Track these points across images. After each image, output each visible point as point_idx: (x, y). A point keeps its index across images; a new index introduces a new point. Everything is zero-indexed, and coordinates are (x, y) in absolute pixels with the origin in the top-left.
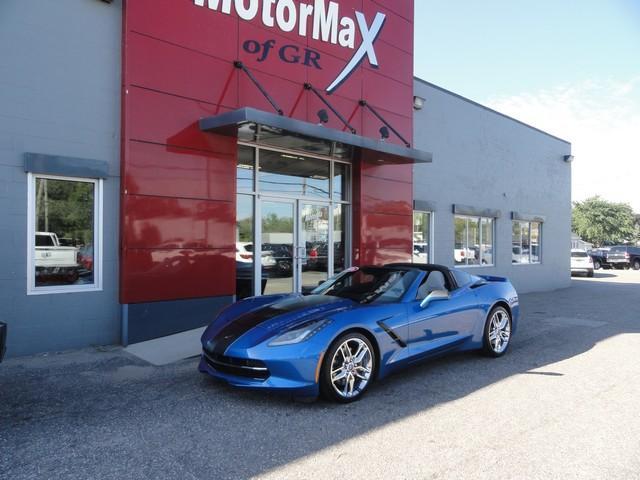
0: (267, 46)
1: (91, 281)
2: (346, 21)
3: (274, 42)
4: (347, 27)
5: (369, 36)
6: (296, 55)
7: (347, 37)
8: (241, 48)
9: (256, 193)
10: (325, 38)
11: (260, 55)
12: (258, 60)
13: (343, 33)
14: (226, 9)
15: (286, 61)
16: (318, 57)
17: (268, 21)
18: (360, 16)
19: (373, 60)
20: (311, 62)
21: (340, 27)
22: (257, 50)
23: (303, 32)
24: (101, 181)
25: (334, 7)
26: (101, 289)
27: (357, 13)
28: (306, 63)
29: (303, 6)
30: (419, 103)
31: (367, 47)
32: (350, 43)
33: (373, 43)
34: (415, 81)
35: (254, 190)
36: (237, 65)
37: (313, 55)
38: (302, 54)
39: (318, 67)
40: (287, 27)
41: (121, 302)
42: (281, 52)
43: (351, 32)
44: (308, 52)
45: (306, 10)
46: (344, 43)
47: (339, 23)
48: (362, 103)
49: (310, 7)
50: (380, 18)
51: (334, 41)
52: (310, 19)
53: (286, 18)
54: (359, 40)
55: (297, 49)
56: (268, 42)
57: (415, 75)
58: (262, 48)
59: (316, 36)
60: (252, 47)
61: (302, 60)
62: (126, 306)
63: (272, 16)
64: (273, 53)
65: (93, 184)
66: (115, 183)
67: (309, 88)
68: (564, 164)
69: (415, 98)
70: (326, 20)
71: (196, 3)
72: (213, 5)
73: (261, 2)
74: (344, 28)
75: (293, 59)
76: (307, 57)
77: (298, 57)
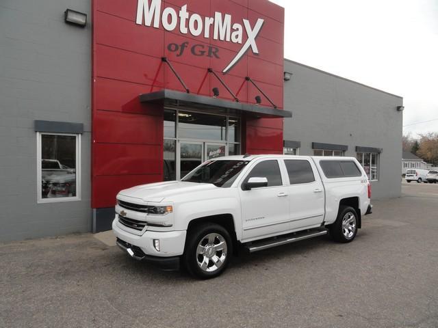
0: (183, 46)
1: (74, 195)
2: (236, 26)
3: (187, 43)
4: (238, 29)
5: (252, 34)
6: (203, 50)
7: (237, 37)
8: (166, 49)
9: (177, 139)
10: (222, 38)
11: (178, 52)
12: (178, 56)
13: (234, 34)
14: (156, 25)
15: (195, 55)
16: (217, 50)
17: (184, 30)
18: (246, 22)
19: (255, 50)
20: (212, 54)
21: (232, 30)
22: (177, 49)
23: (207, 35)
24: (80, 135)
25: (228, 18)
26: (80, 199)
27: (244, 20)
28: (209, 55)
29: (207, 19)
30: (287, 76)
31: (251, 41)
32: (240, 40)
33: (255, 39)
34: (285, 62)
35: (176, 137)
36: (164, 59)
37: (214, 50)
38: (206, 49)
39: (217, 57)
40: (196, 33)
41: (92, 207)
42: (193, 49)
43: (240, 33)
44: (210, 48)
45: (209, 21)
46: (234, 40)
47: (232, 26)
48: (247, 79)
49: (212, 19)
50: (260, 22)
52: (212, 26)
53: (196, 27)
54: (245, 37)
55: (203, 47)
56: (184, 44)
57: (284, 57)
58: (180, 47)
59: (216, 37)
60: (173, 47)
61: (206, 54)
62: (95, 210)
63: (186, 27)
64: (187, 50)
65: (75, 137)
66: (88, 136)
67: (211, 71)
68: (397, 112)
69: (285, 73)
70: (222, 26)
71: (137, 23)
72: (148, 23)
73: (179, 18)
74: (235, 30)
75: (200, 53)
76: (210, 51)
77: (204, 52)
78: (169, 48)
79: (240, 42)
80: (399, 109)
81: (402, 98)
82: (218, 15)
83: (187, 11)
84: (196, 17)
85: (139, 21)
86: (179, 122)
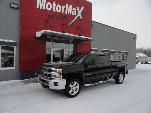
0: (54, 16)
1: (13, 66)
2: (74, 9)
3: (55, 15)
4: (74, 10)
5: (80, 12)
6: (61, 17)
7: (74, 13)
8: (48, 17)
9: (51, 48)
10: (68, 13)
11: (52, 18)
12: (52, 19)
13: (73, 12)
14: (44, 8)
15: (58, 19)
16: (67, 18)
19: (81, 18)
21: (72, 11)
23: (63, 12)
24: (15, 46)
25: (71, 6)
26: (15, 69)
27: (77, 7)
28: (64, 19)
29: (63, 6)
32: (75, 14)
33: (81, 14)
34: (92, 22)
36: (46, 20)
38: (63, 17)
40: (59, 11)
41: (19, 72)
42: (57, 17)
45: (64, 7)
46: (73, 14)
47: (72, 9)
48: (78, 27)
49: (65, 7)
50: (83, 8)
51: (71, 14)
52: (65, 9)
53: (59, 9)
54: (77, 13)
55: (61, 16)
57: (92, 20)
59: (66, 13)
60: (50, 16)
65: (14, 47)
66: (18, 47)
67: (64, 25)
68: (134, 40)
69: (92, 26)
70: (69, 9)
71: (37, 8)
72: (41, 8)
73: (52, 6)
74: (73, 11)
75: (60, 18)
76: (64, 18)
77: (62, 18)
78: (49, 16)
79: (75, 15)
80: (135, 38)
81: (136, 35)
82: (67, 5)
83: (56, 3)
84: (59, 6)
85: (37, 7)
86: (53, 42)
